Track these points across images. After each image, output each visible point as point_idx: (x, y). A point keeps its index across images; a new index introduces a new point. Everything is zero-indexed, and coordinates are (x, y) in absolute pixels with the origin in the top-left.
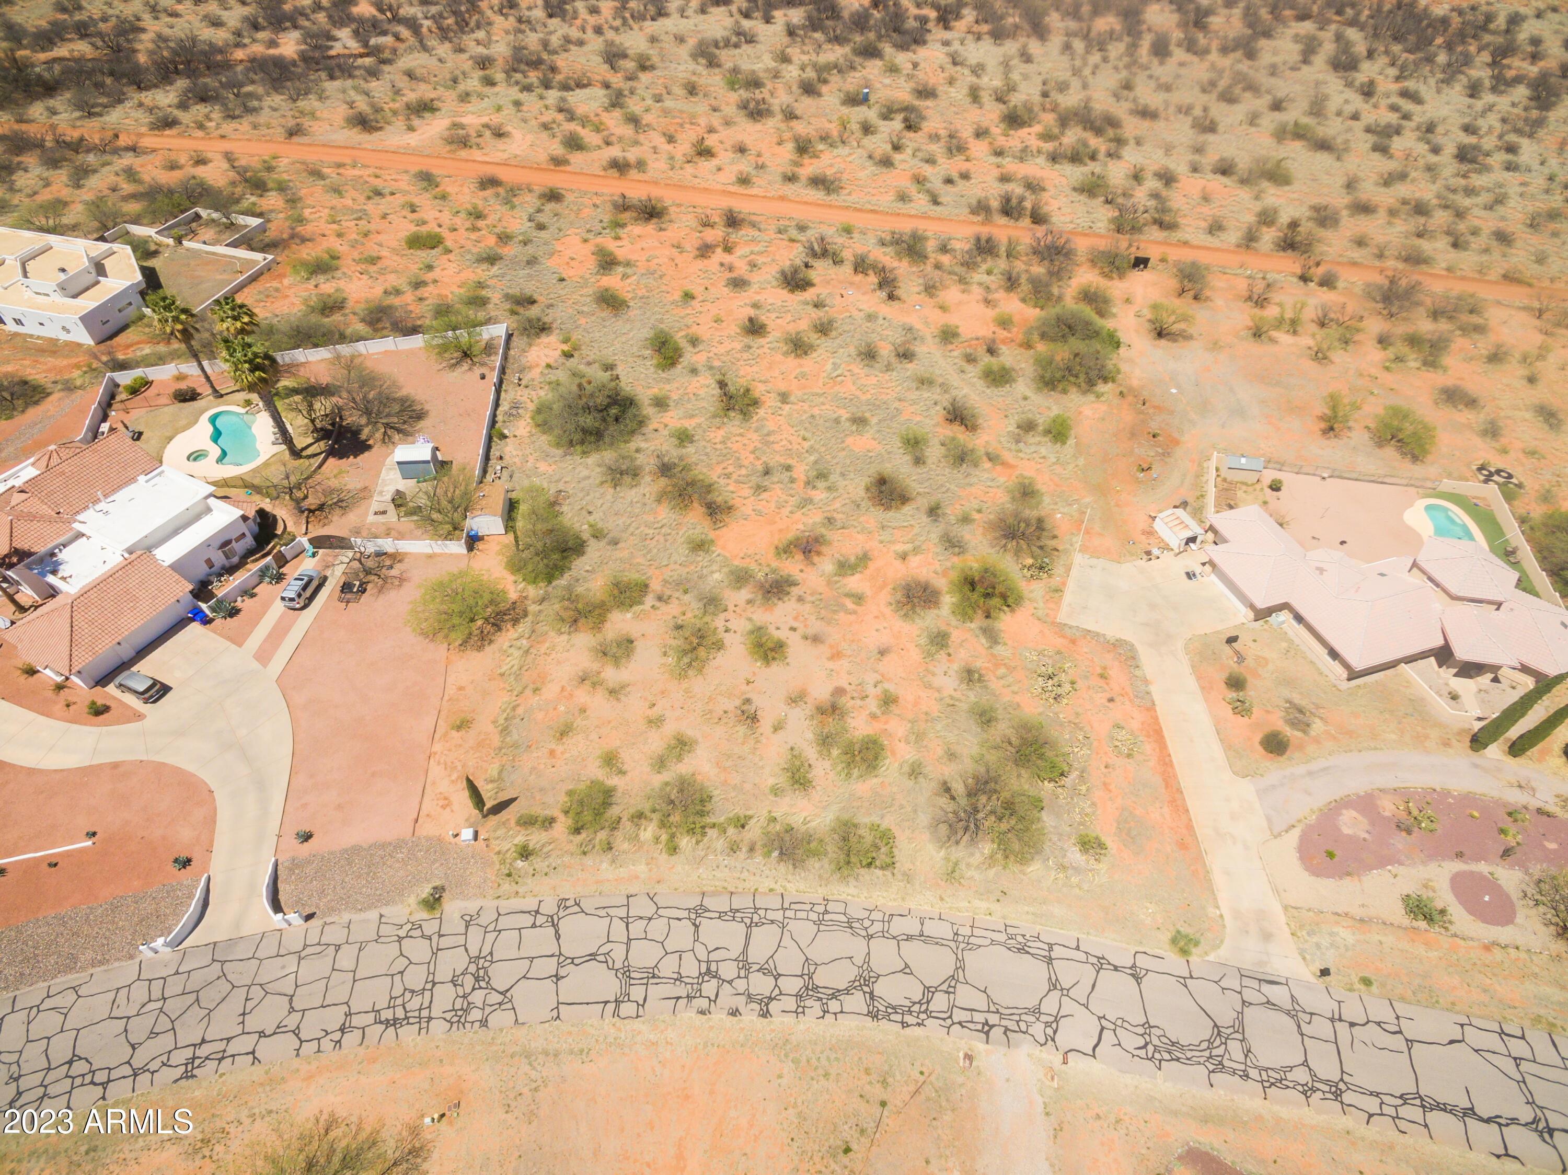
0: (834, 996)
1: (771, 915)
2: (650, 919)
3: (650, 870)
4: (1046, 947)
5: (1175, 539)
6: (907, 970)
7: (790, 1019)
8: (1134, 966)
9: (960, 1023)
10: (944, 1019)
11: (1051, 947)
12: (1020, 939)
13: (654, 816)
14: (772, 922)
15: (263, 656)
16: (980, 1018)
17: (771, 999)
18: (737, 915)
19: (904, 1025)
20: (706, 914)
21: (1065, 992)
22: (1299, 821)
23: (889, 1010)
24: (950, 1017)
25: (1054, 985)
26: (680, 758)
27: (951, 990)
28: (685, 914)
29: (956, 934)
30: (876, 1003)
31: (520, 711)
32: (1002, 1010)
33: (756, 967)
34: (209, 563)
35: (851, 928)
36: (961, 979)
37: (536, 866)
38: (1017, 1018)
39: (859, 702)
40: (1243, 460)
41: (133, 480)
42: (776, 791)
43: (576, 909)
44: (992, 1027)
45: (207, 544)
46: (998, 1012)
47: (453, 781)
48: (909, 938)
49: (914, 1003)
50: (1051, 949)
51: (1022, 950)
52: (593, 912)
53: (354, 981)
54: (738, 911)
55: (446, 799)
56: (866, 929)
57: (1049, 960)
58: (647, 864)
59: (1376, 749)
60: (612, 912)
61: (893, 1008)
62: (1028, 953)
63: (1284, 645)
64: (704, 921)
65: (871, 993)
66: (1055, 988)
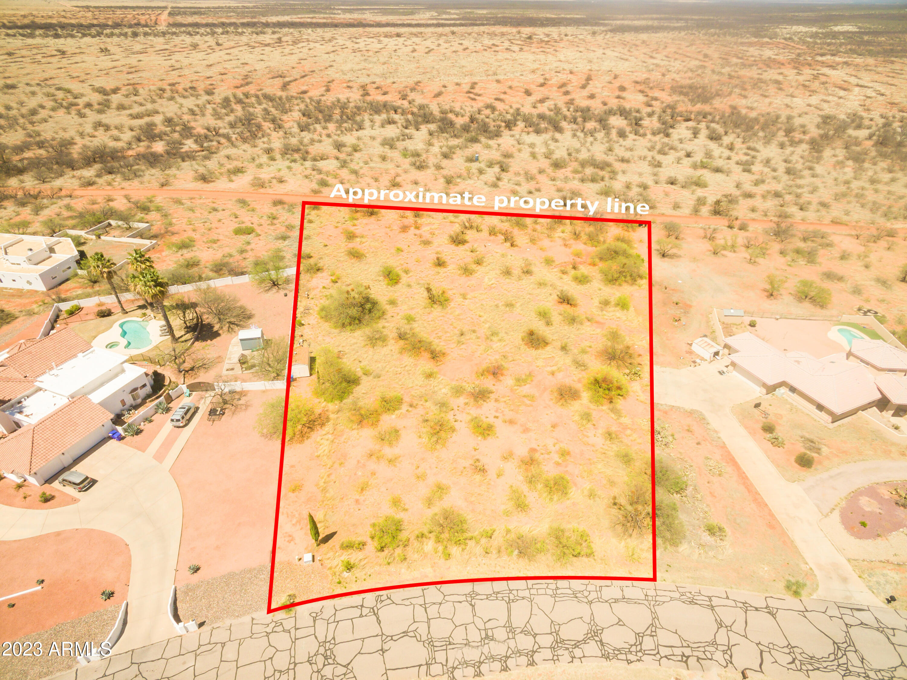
0: (576, 646)
1: (521, 594)
2: (440, 604)
3: (435, 571)
4: (707, 599)
5: (707, 354)
6: (621, 623)
7: (549, 665)
8: (767, 607)
9: (666, 657)
10: (654, 655)
11: (710, 598)
12: (688, 595)
13: (431, 535)
14: (523, 598)
15: (160, 456)
16: (678, 651)
17: (534, 652)
18: (498, 595)
19: (629, 662)
20: (478, 597)
21: (729, 628)
22: (836, 506)
23: (616, 652)
24: (658, 653)
25: (720, 625)
26: (441, 498)
27: (654, 634)
28: (464, 598)
29: (646, 595)
30: (606, 648)
31: (333, 477)
32: (691, 645)
33: (519, 630)
34: (123, 402)
35: (577, 597)
36: (658, 626)
37: (357, 575)
38: (703, 649)
39: (546, 456)
40: (732, 311)
41: (75, 356)
42: (507, 513)
43: (389, 601)
44: (688, 657)
45: (123, 390)
46: (689, 647)
47: (294, 525)
48: (616, 601)
49: (632, 645)
50: (710, 600)
51: (692, 602)
52: (401, 602)
53: (237, 668)
54: (498, 593)
55: (290, 536)
56: (586, 597)
57: (712, 608)
58: (432, 567)
59: (863, 460)
60: (414, 601)
61: (618, 650)
62: (696, 604)
63: (788, 406)
64: (477, 602)
65: (601, 641)
66: (722, 626)
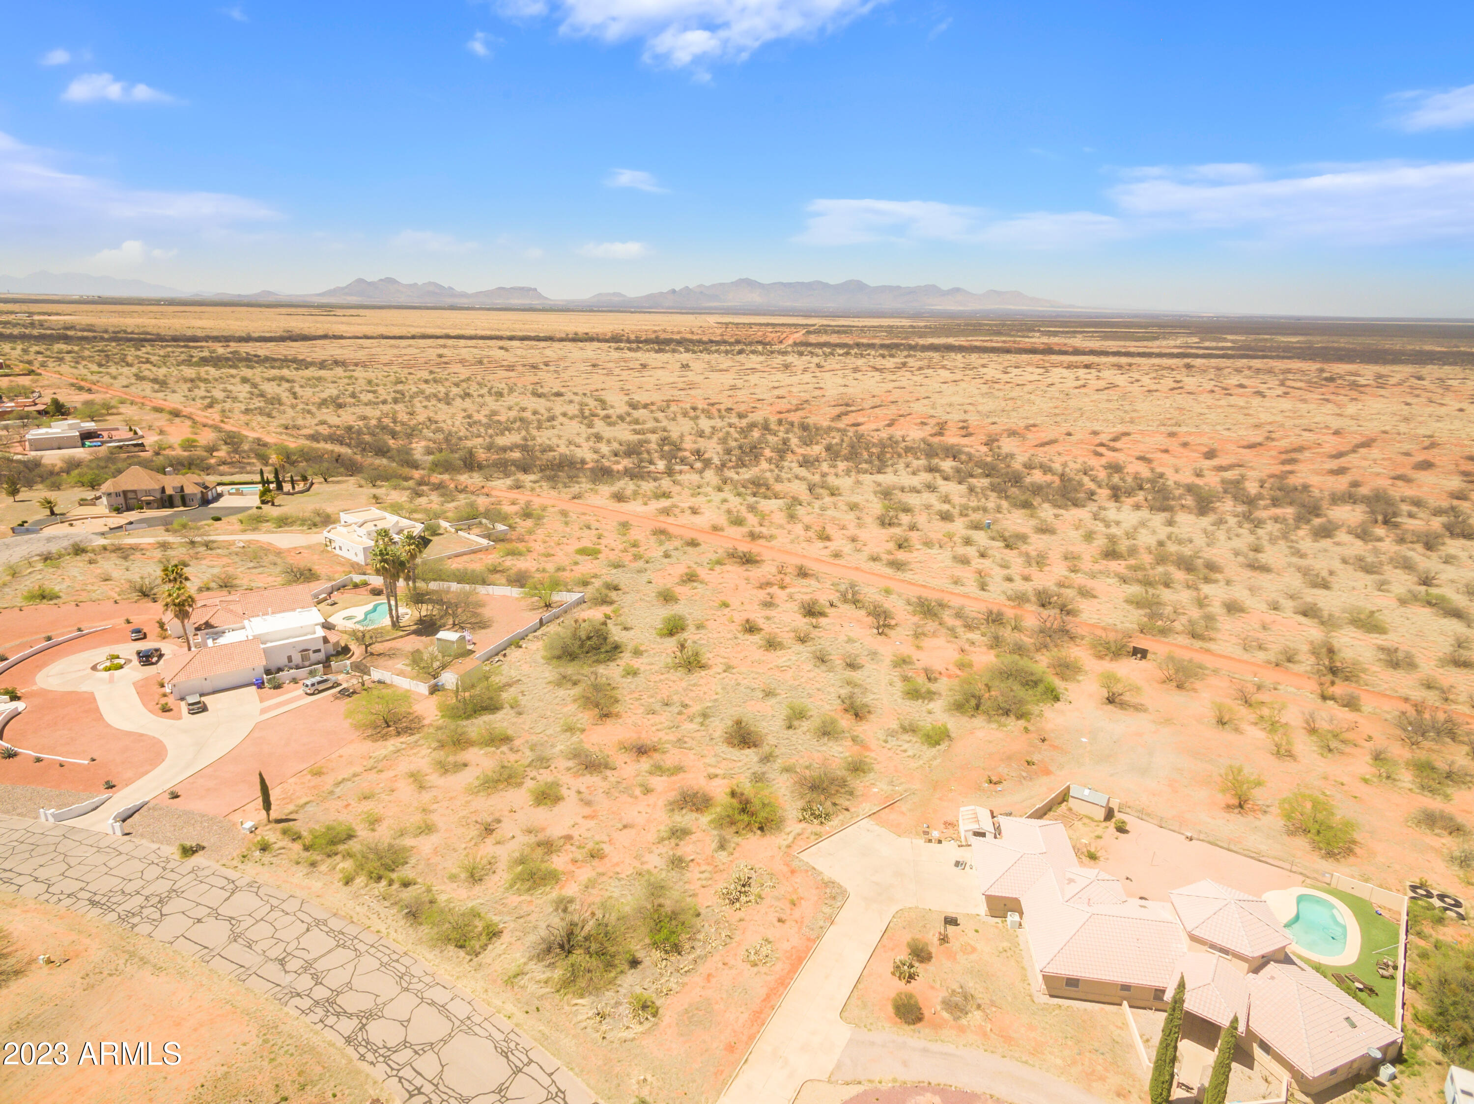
0: (338, 1015)
1: (359, 946)
3: (321, 888)
4: (526, 1060)
5: (963, 831)
6: (405, 1024)
7: (296, 1013)
9: (400, 1078)
10: (392, 1069)
11: (531, 1061)
12: (512, 1045)
13: (359, 858)
14: (355, 950)
16: (418, 1082)
17: (298, 995)
18: (340, 936)
19: (362, 1057)
20: (322, 927)
21: (503, 1100)
22: (870, 1081)
23: (363, 1043)
24: (399, 1070)
25: (500, 1090)
26: (416, 836)
27: (421, 1052)
28: (310, 920)
29: (469, 1018)
30: (360, 1034)
31: (357, 778)
32: (441, 1087)
33: (313, 971)
34: (290, 659)
35: (401, 978)
36: (436, 1050)
37: (263, 858)
38: (445, 1097)
39: (573, 849)
40: (1086, 792)
41: (294, 610)
42: (453, 878)
43: (255, 889)
44: (420, 1093)
45: (293, 646)
46: (436, 1086)
48: (433, 1003)
49: (385, 1047)
50: (528, 1064)
51: (504, 1053)
52: (262, 895)
53: (105, 874)
54: (343, 934)
56: (410, 983)
57: (517, 1071)
58: (324, 884)
59: (1026, 1062)
60: (272, 900)
61: (367, 1043)
62: (507, 1057)
63: (1006, 944)
64: (316, 930)
65: (364, 1025)
66: (499, 1093)
